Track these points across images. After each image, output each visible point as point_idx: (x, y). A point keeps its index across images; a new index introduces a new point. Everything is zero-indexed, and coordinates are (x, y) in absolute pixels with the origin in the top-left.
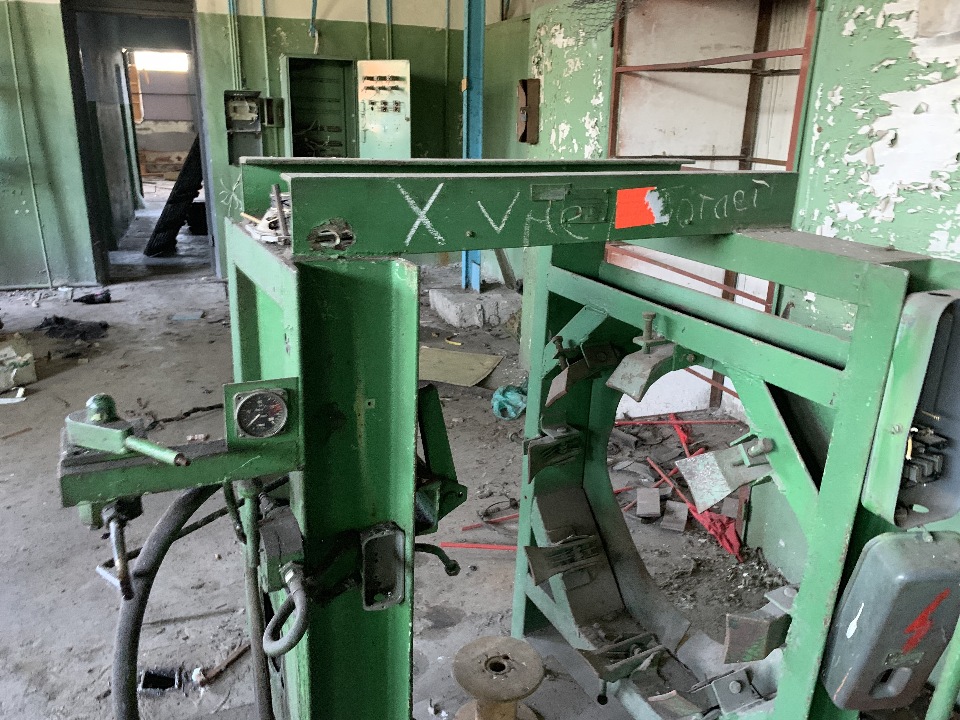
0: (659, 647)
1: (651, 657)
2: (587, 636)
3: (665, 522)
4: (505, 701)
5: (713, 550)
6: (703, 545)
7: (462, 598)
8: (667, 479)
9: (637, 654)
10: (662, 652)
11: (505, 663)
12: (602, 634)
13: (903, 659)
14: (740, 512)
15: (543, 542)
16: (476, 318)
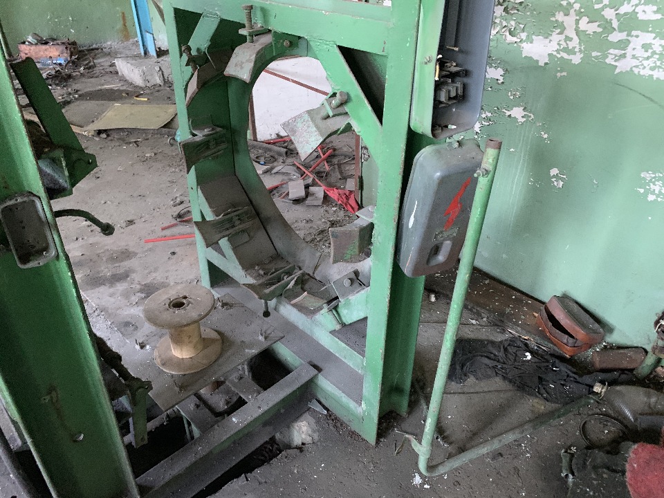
0: (301, 272)
1: (296, 278)
2: (252, 276)
3: (309, 201)
4: (185, 326)
5: (342, 213)
6: (335, 212)
7: (167, 275)
8: (309, 174)
9: (286, 279)
10: (303, 274)
11: (184, 301)
12: (262, 272)
13: (445, 234)
14: (356, 186)
15: (210, 217)
16: (157, 78)
